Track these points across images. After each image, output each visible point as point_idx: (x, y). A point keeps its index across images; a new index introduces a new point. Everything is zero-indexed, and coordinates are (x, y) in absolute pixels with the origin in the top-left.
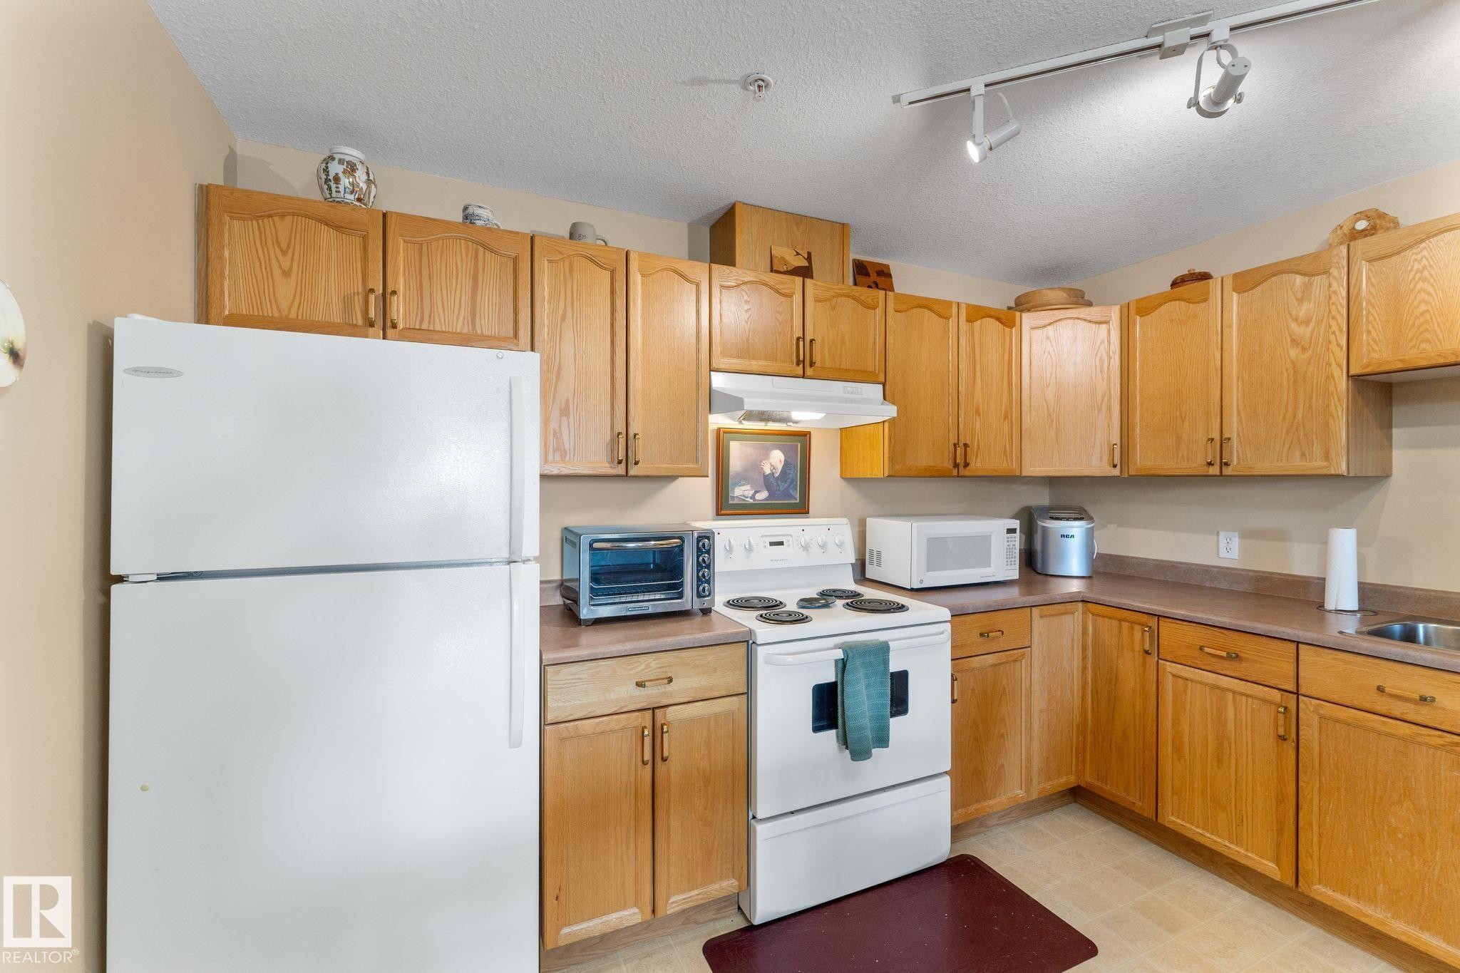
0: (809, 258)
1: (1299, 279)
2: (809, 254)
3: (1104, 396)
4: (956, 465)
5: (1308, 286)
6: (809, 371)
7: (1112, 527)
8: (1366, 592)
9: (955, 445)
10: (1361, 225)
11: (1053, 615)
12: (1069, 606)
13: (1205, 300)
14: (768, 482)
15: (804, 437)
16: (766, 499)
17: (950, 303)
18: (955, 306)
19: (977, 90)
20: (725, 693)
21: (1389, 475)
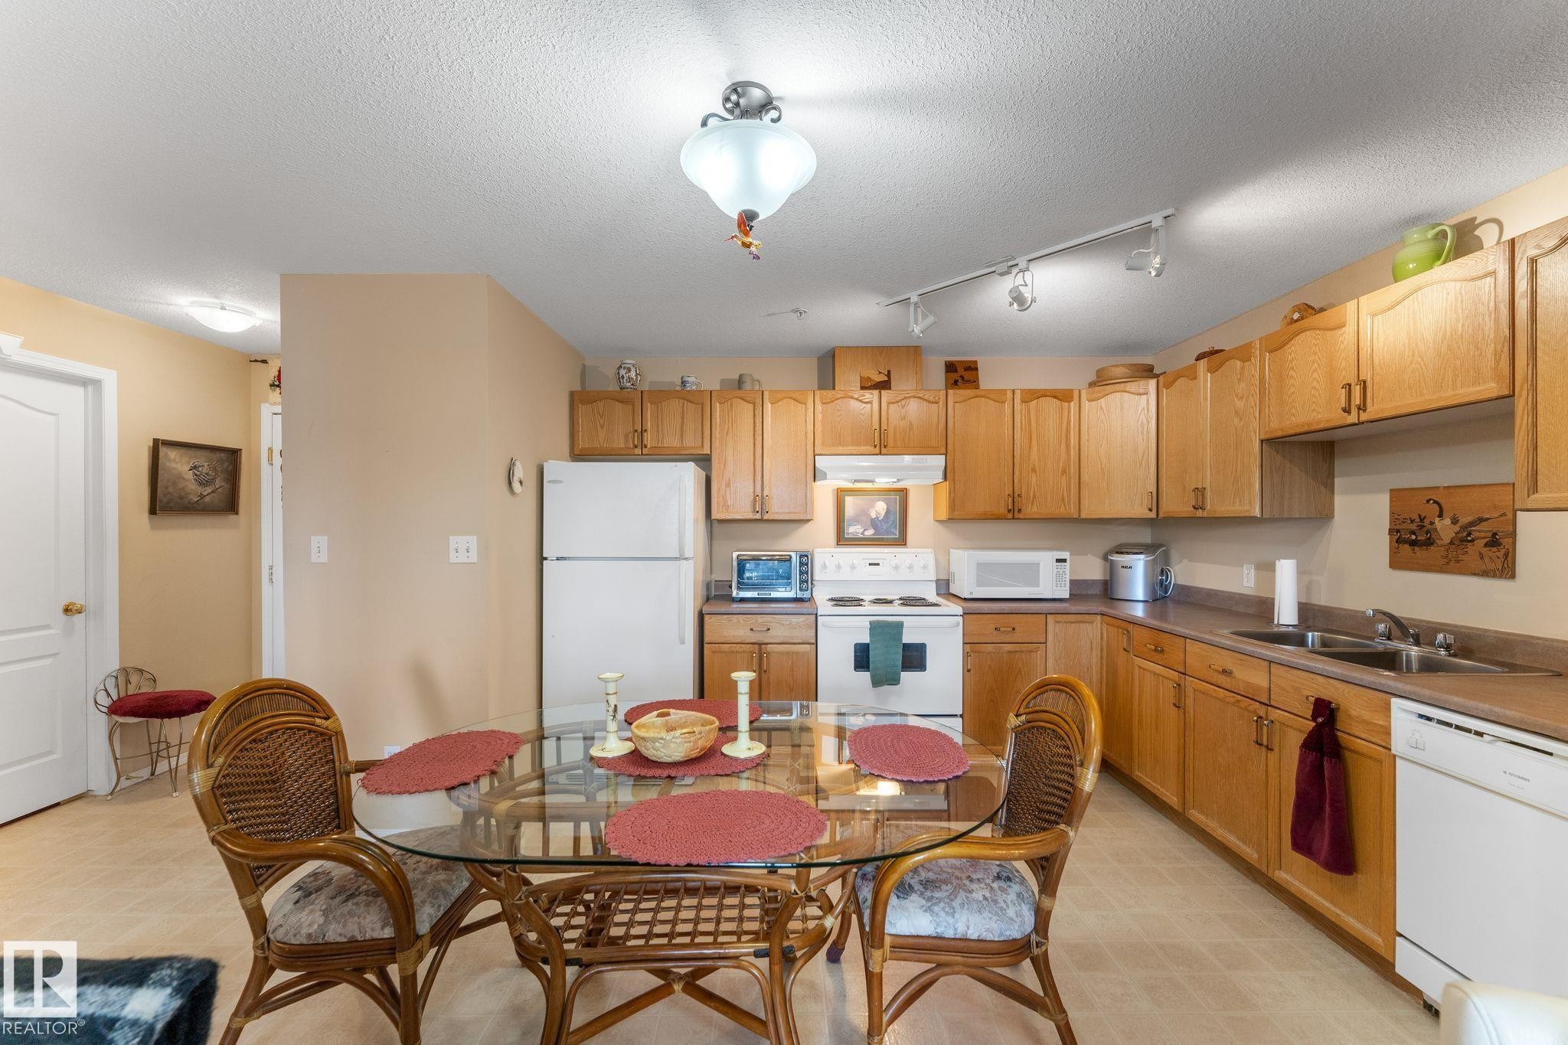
0: (889, 375)
1: (1239, 363)
2: (889, 372)
3: (1144, 453)
4: (1009, 510)
5: (1243, 368)
6: (884, 451)
9: (1009, 496)
10: (1296, 316)
11: (1071, 622)
13: (1195, 378)
14: (874, 523)
15: (903, 493)
16: (872, 535)
17: (1006, 390)
18: (1009, 395)
19: (914, 299)
20: (801, 641)
21: (1334, 517)
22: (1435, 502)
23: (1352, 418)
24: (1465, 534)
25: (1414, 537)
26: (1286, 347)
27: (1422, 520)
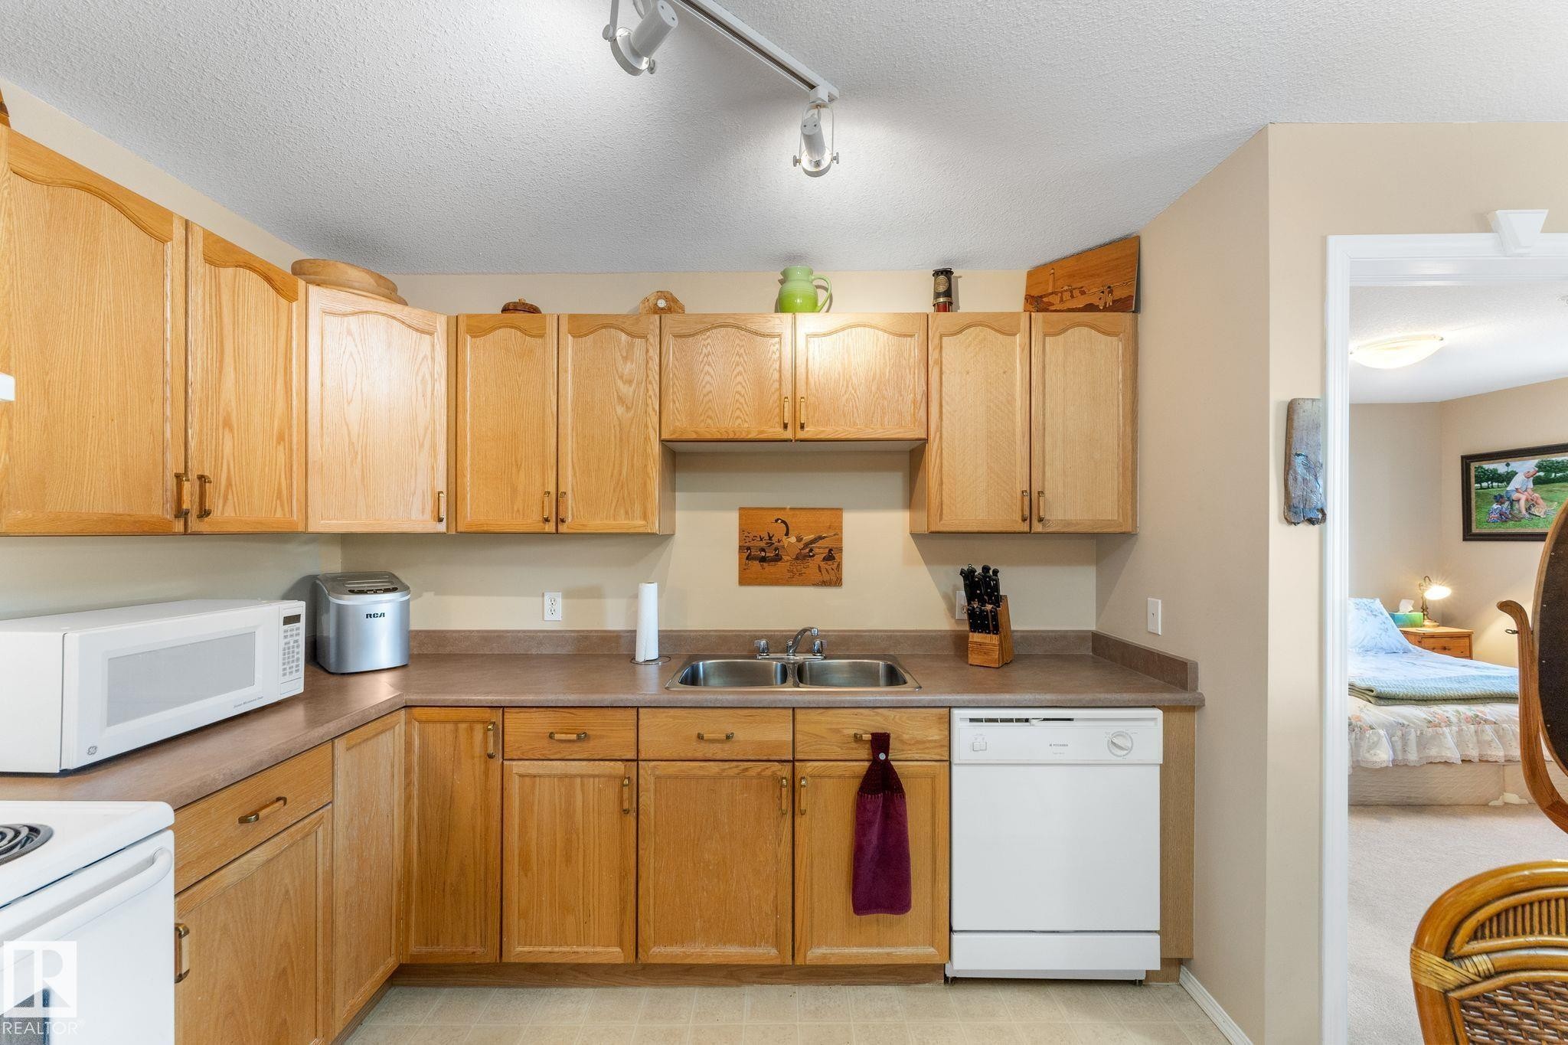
1: (623, 337)
3: (426, 429)
4: (181, 513)
5: (631, 346)
9: (178, 476)
10: (662, 304)
11: (363, 743)
13: (540, 336)
18: (177, 224)
21: (674, 536)
22: (783, 522)
23: (788, 434)
24: (807, 550)
25: (763, 554)
26: (699, 337)
27: (770, 538)
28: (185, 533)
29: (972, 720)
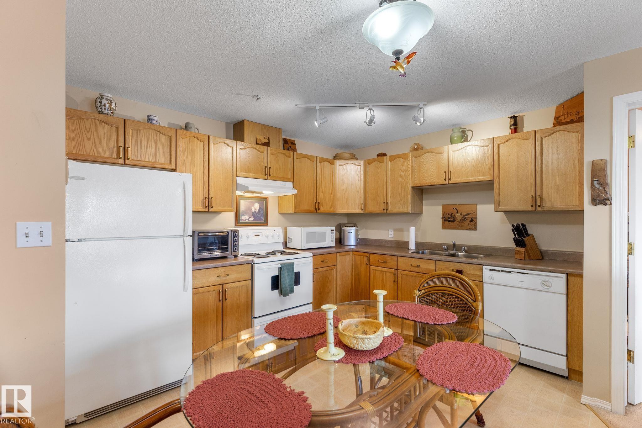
0: (269, 140)
1: (402, 160)
2: (269, 138)
3: (359, 188)
4: (316, 209)
5: (404, 161)
6: (269, 178)
7: (364, 229)
8: (417, 244)
9: (315, 202)
10: (416, 147)
11: (344, 255)
12: (348, 252)
13: (383, 162)
14: (254, 214)
15: (266, 199)
16: (253, 220)
17: (314, 156)
18: (315, 157)
19: (317, 108)
20: (244, 279)
21: (422, 213)
22: (456, 209)
23: (446, 182)
24: (464, 218)
25: (449, 219)
26: (422, 157)
27: (452, 214)
28: (316, 213)
29: (490, 270)
